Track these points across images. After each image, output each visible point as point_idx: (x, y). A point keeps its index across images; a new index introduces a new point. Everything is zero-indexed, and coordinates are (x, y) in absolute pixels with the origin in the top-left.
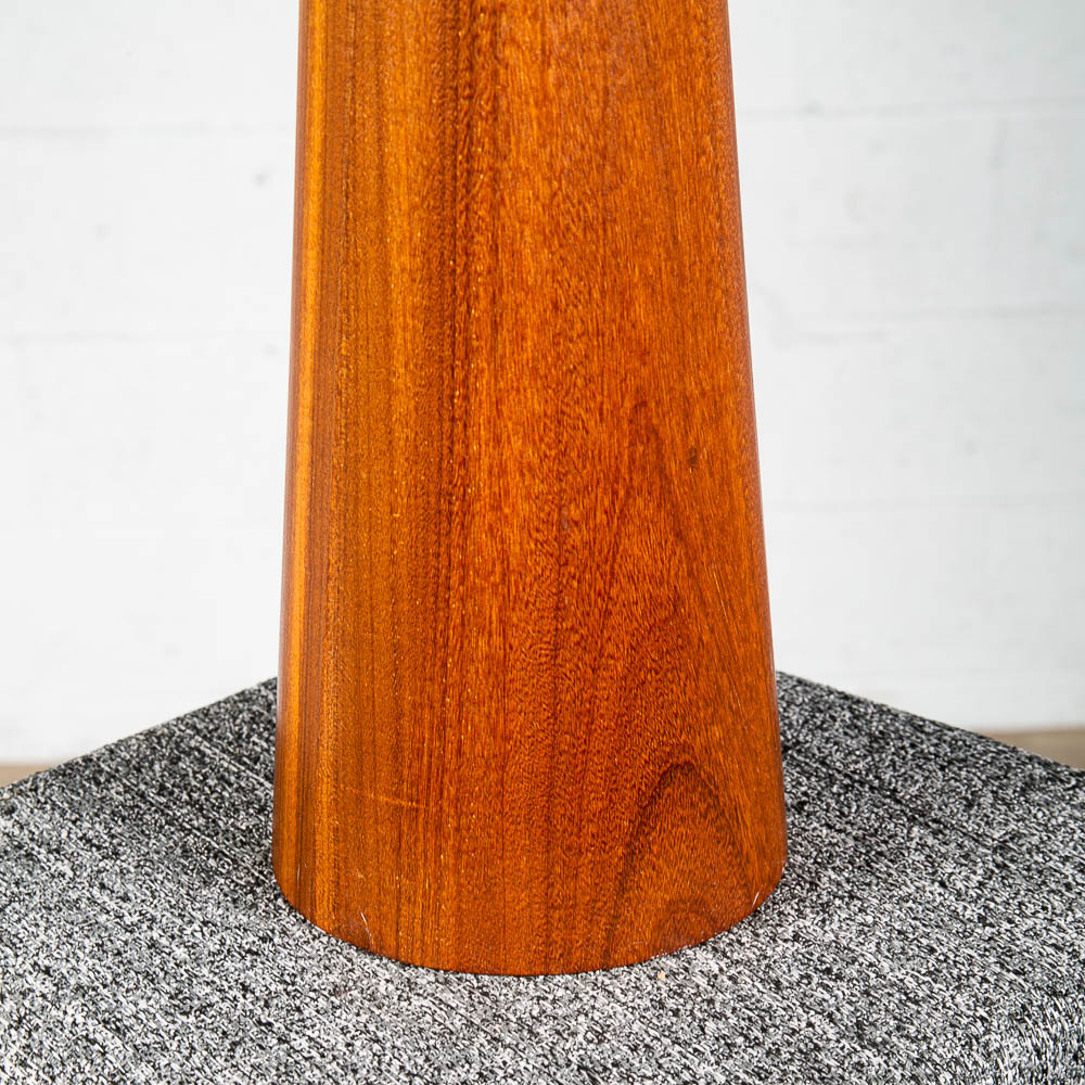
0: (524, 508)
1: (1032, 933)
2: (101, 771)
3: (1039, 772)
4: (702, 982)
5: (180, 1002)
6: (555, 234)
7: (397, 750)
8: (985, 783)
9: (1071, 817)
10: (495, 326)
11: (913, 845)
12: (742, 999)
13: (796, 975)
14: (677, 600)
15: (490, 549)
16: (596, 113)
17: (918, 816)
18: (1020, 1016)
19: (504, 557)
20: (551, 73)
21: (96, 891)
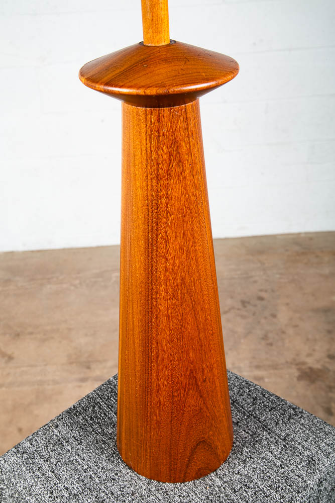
1: (293, 471)
3: (292, 412)
8: (280, 416)
9: (300, 428)
11: (264, 438)
16: (180, 318)
17: (265, 427)
20: (170, 311)
21: (77, 456)
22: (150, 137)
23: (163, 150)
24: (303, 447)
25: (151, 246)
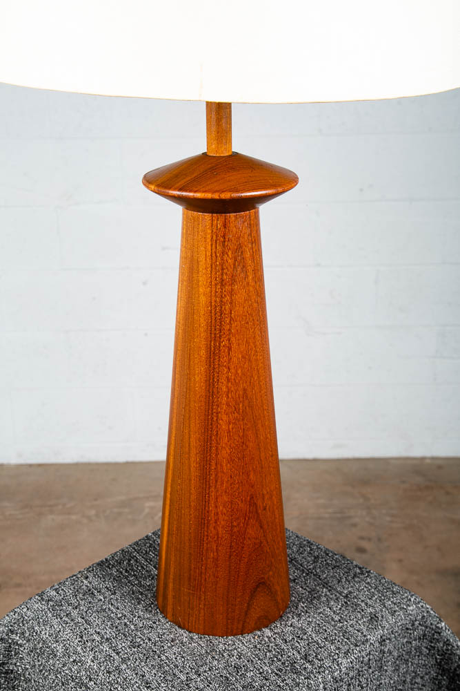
0: (222, 522)
1: (352, 626)
2: (110, 564)
3: (358, 571)
4: (267, 639)
5: (134, 645)
6: (231, 460)
7: (190, 579)
8: (344, 574)
9: (365, 587)
10: (216, 481)
11: (323, 595)
12: (276, 645)
13: (291, 638)
14: (261, 542)
15: (214, 532)
16: (241, 434)
17: (325, 585)
18: (347, 653)
19: (218, 534)
20: (231, 426)
21: (110, 606)
22: (216, 243)
23: (228, 255)
24: (366, 604)
25: (213, 355)
